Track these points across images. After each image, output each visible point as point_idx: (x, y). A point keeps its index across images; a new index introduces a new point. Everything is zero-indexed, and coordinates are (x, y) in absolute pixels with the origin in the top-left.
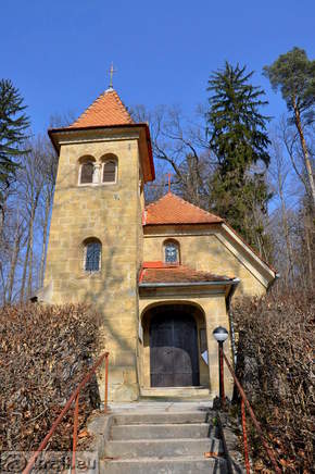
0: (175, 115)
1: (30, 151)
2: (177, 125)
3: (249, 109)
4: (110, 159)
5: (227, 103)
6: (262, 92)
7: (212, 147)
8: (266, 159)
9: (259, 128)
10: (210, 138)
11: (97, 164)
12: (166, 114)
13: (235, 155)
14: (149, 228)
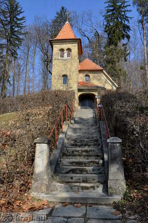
0: (90, 15)
1: (27, 33)
2: (90, 20)
3: (123, 13)
4: (69, 50)
5: (113, 10)
6: (129, 5)
7: (105, 31)
8: (128, 37)
9: (126, 23)
10: (104, 27)
11: (65, 52)
12: (86, 15)
13: (114, 36)
14: (80, 71)
